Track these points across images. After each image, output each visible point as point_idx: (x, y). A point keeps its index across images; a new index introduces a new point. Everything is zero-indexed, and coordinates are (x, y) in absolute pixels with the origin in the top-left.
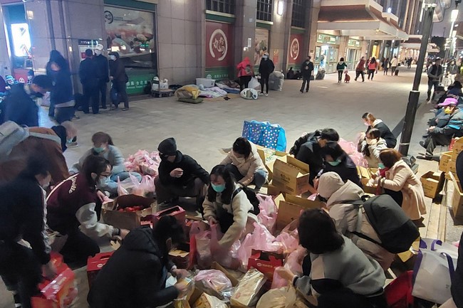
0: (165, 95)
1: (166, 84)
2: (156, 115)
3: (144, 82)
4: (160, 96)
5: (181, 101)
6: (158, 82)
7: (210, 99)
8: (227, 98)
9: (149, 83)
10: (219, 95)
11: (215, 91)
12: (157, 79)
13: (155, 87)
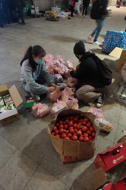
0: (38, 16)
1: (38, 10)
2: (39, 28)
3: (26, 9)
4: (36, 17)
5: (48, 19)
6: (34, 9)
7: (61, 19)
8: (69, 19)
9: (29, 9)
10: (64, 17)
11: (62, 14)
12: (33, 7)
13: (33, 11)
